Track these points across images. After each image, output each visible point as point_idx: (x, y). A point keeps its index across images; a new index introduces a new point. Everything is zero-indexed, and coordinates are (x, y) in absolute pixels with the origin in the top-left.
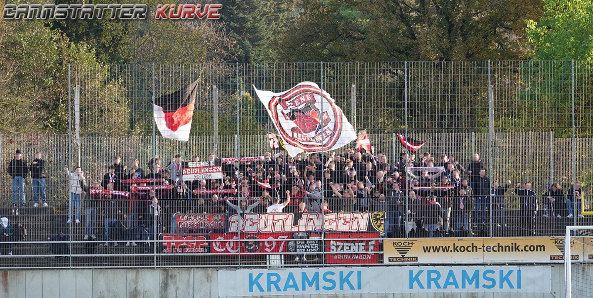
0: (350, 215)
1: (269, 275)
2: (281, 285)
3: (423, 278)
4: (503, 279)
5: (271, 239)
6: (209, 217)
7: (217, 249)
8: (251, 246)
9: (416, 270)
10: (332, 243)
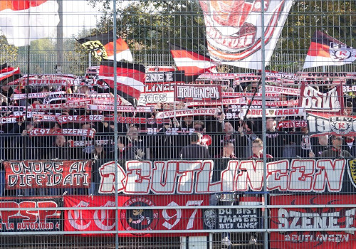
0: (311, 163)
5: (173, 205)
6: (63, 166)
7: (73, 224)
8: (137, 218)
10: (280, 213)
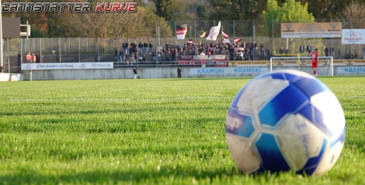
0: (221, 55)
1: (202, 70)
2: (205, 72)
3: (238, 70)
4: (257, 70)
5: (203, 61)
7: (190, 64)
8: (198, 63)
9: (236, 68)
10: (217, 62)
